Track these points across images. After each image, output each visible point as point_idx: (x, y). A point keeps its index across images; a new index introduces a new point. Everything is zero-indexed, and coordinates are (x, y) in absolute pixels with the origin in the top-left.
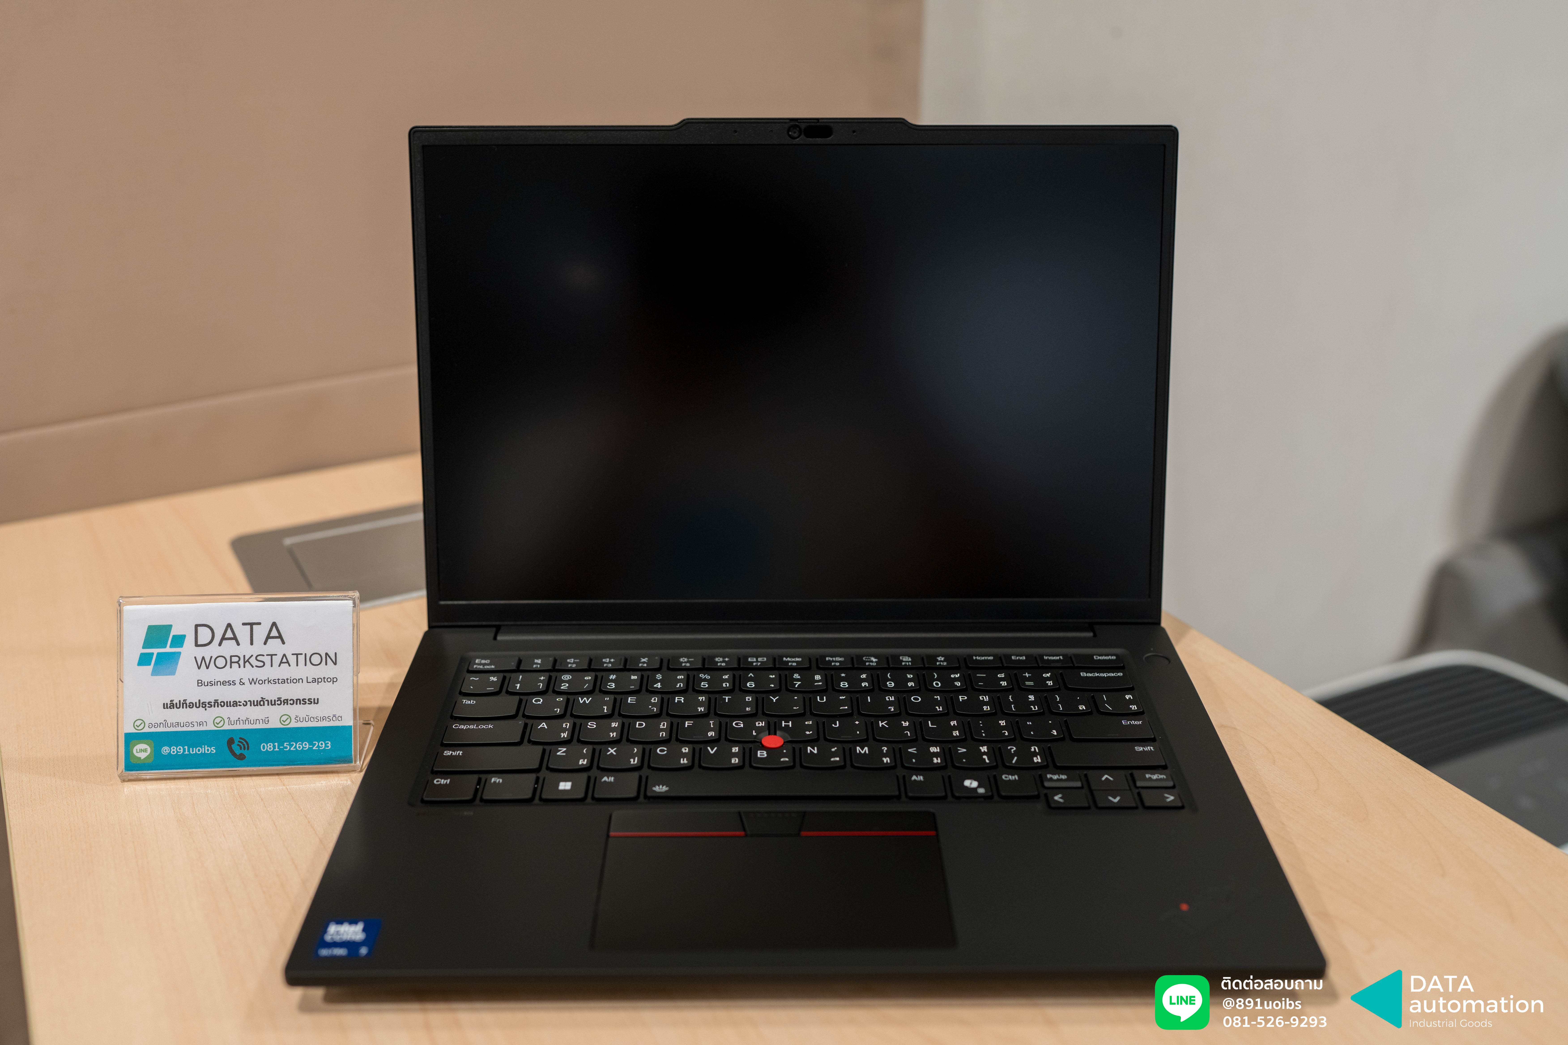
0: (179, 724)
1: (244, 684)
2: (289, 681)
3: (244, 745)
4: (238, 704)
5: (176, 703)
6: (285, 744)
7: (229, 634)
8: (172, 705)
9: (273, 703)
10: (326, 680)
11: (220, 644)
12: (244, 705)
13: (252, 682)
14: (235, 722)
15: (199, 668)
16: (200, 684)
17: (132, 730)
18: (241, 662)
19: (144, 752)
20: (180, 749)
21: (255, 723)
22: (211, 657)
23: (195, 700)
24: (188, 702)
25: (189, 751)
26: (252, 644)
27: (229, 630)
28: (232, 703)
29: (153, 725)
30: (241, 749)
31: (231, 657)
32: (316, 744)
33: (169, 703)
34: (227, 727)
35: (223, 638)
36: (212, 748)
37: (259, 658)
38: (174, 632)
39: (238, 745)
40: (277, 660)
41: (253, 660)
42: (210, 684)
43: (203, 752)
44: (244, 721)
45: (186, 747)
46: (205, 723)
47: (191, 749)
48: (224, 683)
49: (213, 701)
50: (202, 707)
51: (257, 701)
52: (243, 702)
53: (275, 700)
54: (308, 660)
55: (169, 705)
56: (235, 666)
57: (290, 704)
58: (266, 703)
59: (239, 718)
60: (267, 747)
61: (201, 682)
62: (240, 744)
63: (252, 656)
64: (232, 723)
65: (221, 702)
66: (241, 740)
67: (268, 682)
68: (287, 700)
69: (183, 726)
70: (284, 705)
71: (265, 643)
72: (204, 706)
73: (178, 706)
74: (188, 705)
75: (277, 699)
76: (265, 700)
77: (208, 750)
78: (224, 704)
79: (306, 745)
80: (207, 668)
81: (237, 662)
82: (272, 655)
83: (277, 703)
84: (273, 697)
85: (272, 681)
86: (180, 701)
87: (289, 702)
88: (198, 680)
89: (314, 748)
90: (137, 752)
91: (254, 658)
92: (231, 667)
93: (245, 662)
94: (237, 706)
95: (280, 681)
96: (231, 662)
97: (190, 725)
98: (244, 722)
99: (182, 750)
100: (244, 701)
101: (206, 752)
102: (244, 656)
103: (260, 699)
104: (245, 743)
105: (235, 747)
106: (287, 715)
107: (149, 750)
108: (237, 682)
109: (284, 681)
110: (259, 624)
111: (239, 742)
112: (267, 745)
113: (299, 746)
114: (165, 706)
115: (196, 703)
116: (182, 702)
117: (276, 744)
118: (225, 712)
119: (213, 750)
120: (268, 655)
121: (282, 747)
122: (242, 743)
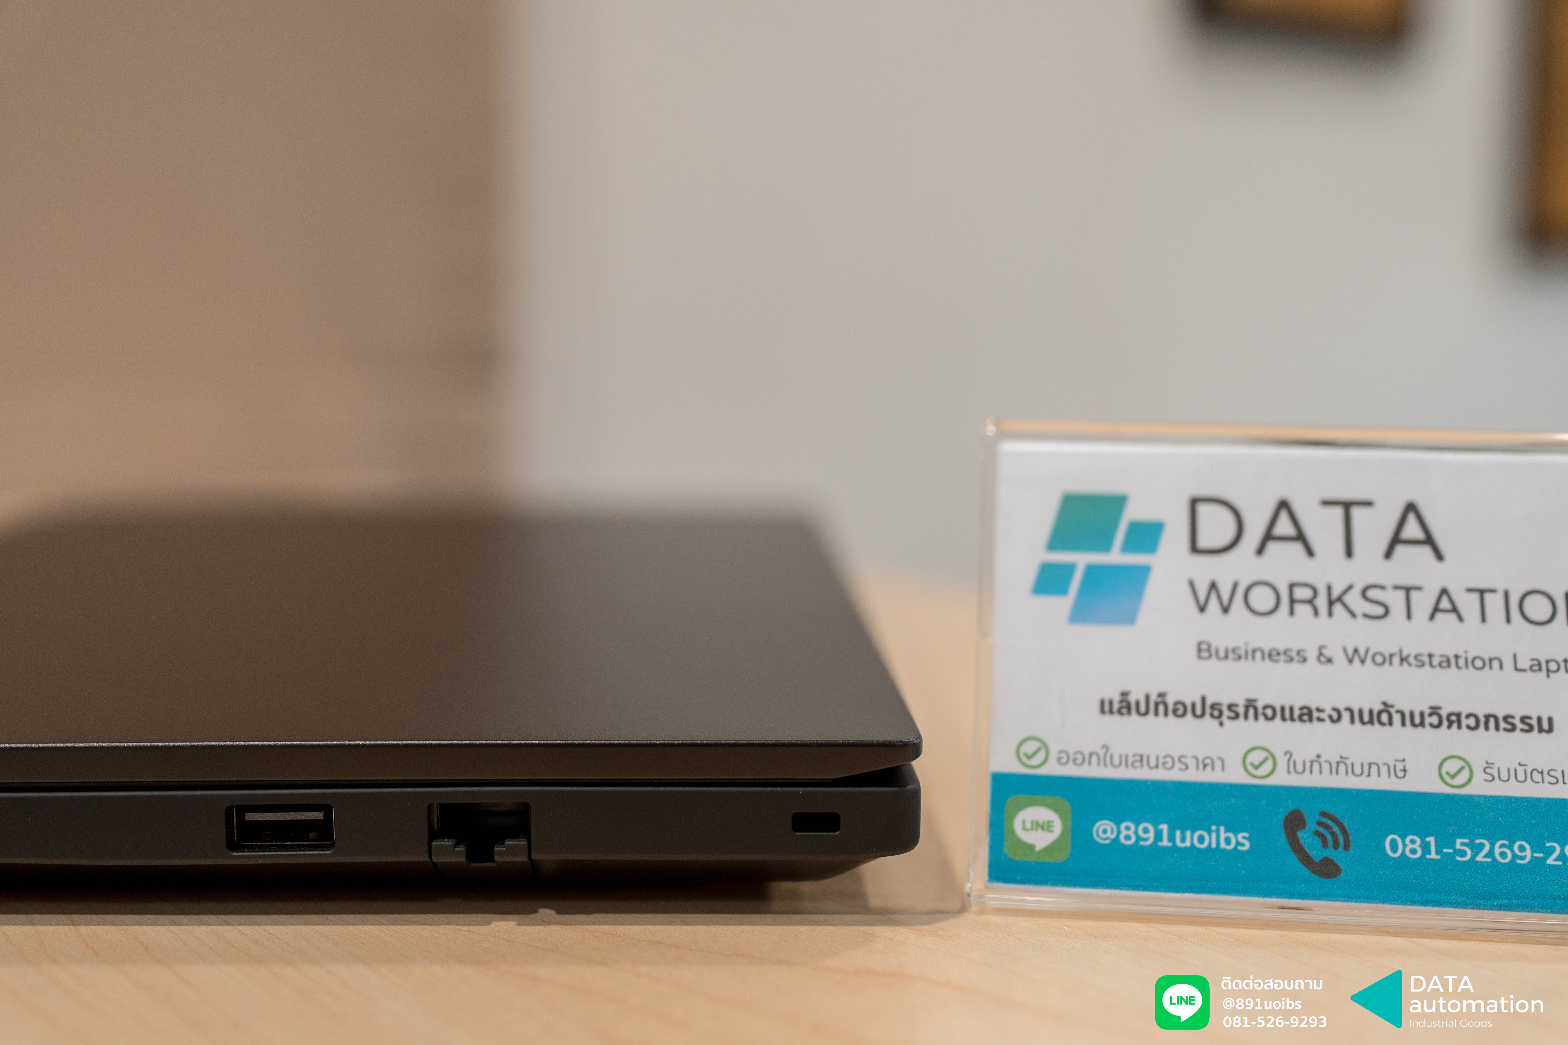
0: (1145, 759)
1: (1329, 660)
2: (1462, 662)
3: (1333, 834)
4: (1316, 714)
5: (1137, 702)
6: (1459, 841)
7: (1284, 527)
8: (1126, 706)
9: (1417, 720)
11: (1260, 551)
12: (1332, 720)
14: (1308, 765)
15: (1202, 609)
16: (1203, 654)
17: (1012, 766)
18: (1322, 602)
19: (1043, 828)
20: (1146, 831)
21: (1366, 772)
22: (1235, 586)
23: (1190, 696)
24: (1170, 700)
25: (1172, 838)
26: (1349, 553)
27: (1284, 518)
28: (1297, 713)
29: (1072, 757)
30: (1325, 844)
32: (1554, 848)
33: (1117, 698)
34: (1281, 778)
35: (1268, 536)
36: (1240, 836)
37: (1372, 594)
38: (1132, 513)
39: (1317, 833)
40: (1423, 603)
41: (1354, 599)
42: (1234, 654)
43: (1214, 845)
44: (1334, 766)
45: (1164, 827)
46: (1218, 764)
47: (1178, 833)
48: (1272, 655)
49: (1242, 703)
50: (1212, 716)
51: (1371, 712)
52: (1329, 711)
53: (1422, 714)
54: (1516, 607)
55: (1116, 706)
56: (1303, 610)
57: (1468, 727)
58: (1397, 718)
59: (1319, 756)
60: (1405, 846)
61: (1206, 646)
62: (1321, 830)
63: (1352, 585)
64: (1300, 768)
65: (1265, 707)
66: (1326, 820)
67: (1402, 660)
68: (1458, 715)
69: (1157, 766)
70: (1449, 727)
71: (1388, 554)
72: (1216, 713)
73: (1142, 710)
74: (1171, 707)
75: (1427, 711)
76: (1392, 710)
77: (1228, 841)
78: (1272, 713)
79: (1522, 848)
80: (1226, 610)
81: (1310, 602)
82: (1408, 590)
83: (1428, 720)
84: (1419, 704)
85: (1412, 660)
86: (1147, 697)
87: (1465, 722)
88: (1199, 643)
89: (1550, 861)
90: (1024, 829)
91: (1356, 591)
92: (1292, 613)
93: (1331, 603)
94: (1311, 720)
95: (1436, 661)
96: (1292, 601)
97: (1178, 765)
98: (1334, 769)
99: (1151, 835)
100: (1335, 709)
101: (1223, 845)
102: (1330, 586)
103: (1377, 707)
104: (1336, 829)
105: (1306, 837)
106: (1461, 759)
107: (1058, 827)
108: (1312, 654)
109: (1446, 663)
110: (1368, 504)
111: (1320, 824)
112: (1404, 840)
113: (1502, 852)
114: (1106, 708)
115: (1194, 706)
117: (1431, 840)
118: (1278, 735)
119: (1242, 841)
120: (1396, 588)
121: (1451, 851)
122: (1327, 827)
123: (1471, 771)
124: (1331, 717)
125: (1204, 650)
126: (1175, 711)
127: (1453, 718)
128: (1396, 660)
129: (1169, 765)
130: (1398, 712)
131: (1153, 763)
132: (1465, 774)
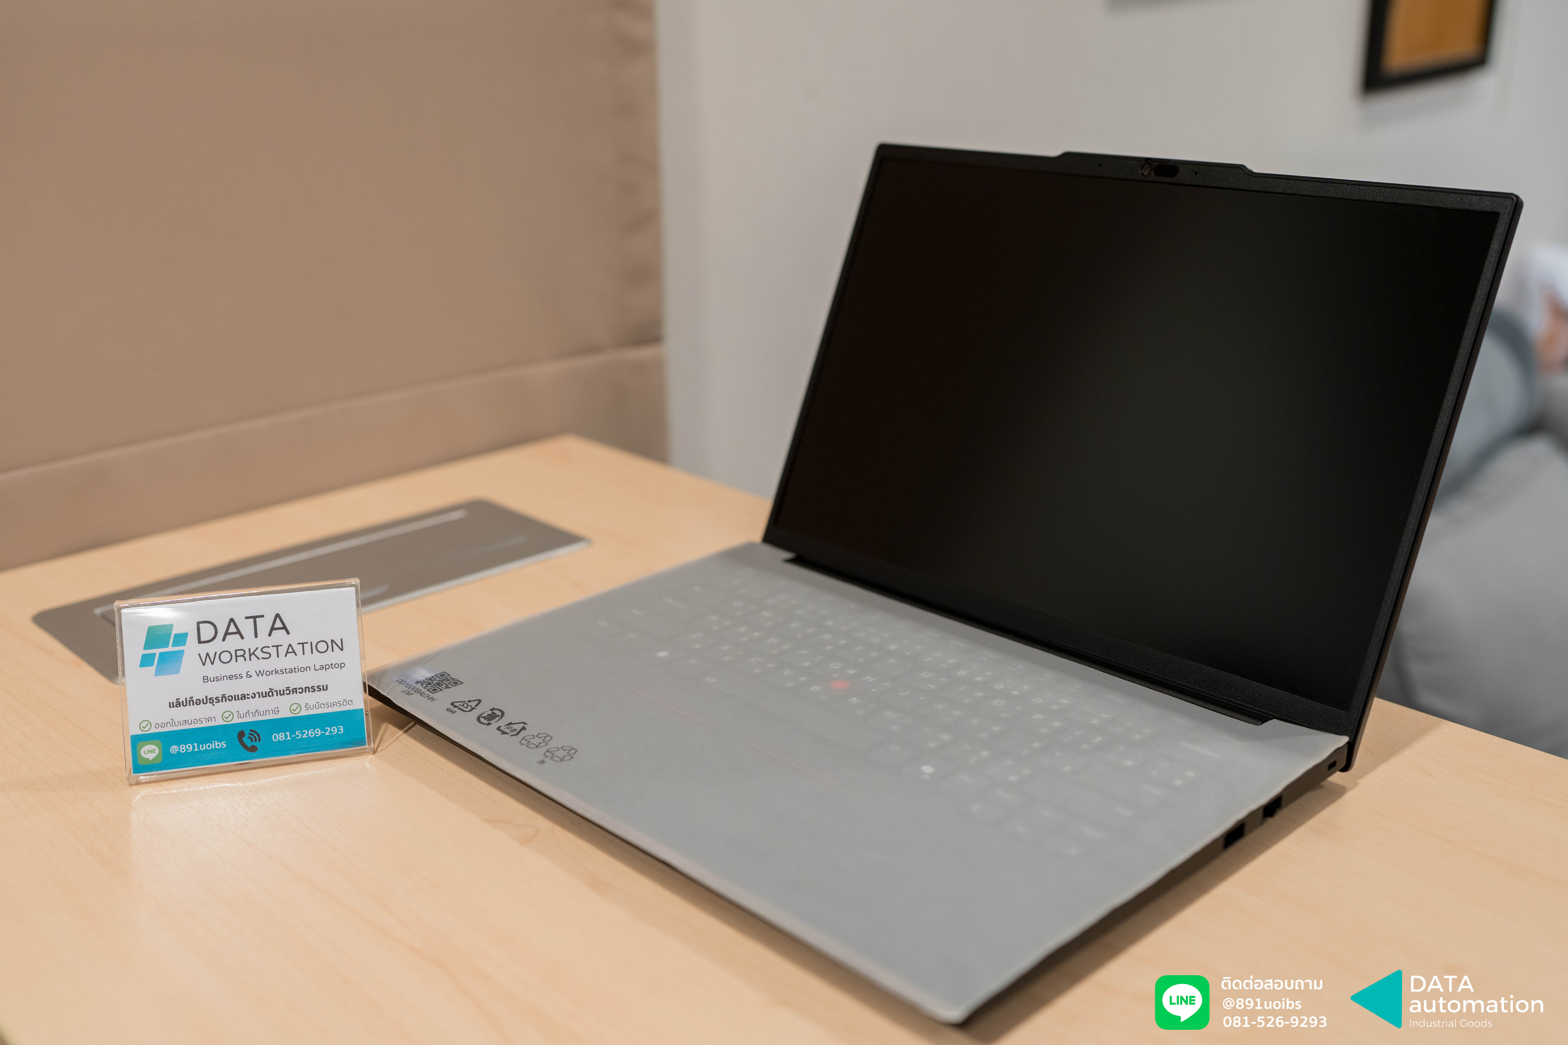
0: (187, 721)
1: (251, 676)
2: (296, 670)
3: (255, 737)
4: (247, 696)
5: (183, 702)
6: (297, 732)
7: (232, 629)
8: (178, 704)
9: (282, 693)
10: (333, 666)
11: (224, 640)
12: (252, 698)
13: (259, 673)
14: (245, 715)
15: (204, 664)
16: (205, 681)
17: (138, 732)
18: (247, 655)
19: (152, 752)
20: (189, 747)
21: (265, 714)
22: (216, 653)
23: (202, 697)
24: (194, 699)
25: (198, 748)
26: (256, 636)
27: (232, 625)
28: (240, 697)
29: (160, 725)
30: (252, 741)
31: (236, 651)
32: (328, 729)
33: (175, 701)
34: (236, 721)
35: (227, 633)
37: (264, 650)
39: (249, 737)
40: (282, 650)
41: (258, 653)
42: (217, 679)
43: (214, 748)
44: (254, 713)
45: (196, 744)
46: (213, 719)
47: (201, 745)
48: (230, 677)
49: (220, 696)
50: (210, 702)
51: (266, 692)
52: (251, 695)
53: (283, 690)
54: (315, 648)
55: (175, 704)
56: (240, 659)
57: (299, 692)
58: (275, 693)
59: (248, 711)
60: (279, 737)
61: (206, 678)
62: (251, 736)
63: (257, 648)
64: (242, 716)
65: (228, 697)
66: (251, 733)
67: (276, 673)
68: (296, 689)
70: (293, 694)
71: (270, 635)
72: (211, 701)
73: (185, 704)
75: (285, 689)
76: (273, 691)
77: (218, 745)
78: (232, 698)
79: (318, 731)
80: (212, 663)
81: (243, 656)
82: (277, 646)
83: (285, 692)
84: (282, 687)
85: (279, 672)
86: (186, 699)
87: (298, 691)
88: (203, 677)
89: (326, 734)
90: (145, 754)
91: (259, 650)
92: (236, 661)
93: (250, 655)
94: (245, 699)
95: (287, 671)
96: (237, 656)
97: (199, 722)
98: (254, 715)
99: (191, 748)
100: (253, 694)
101: (217, 747)
102: (249, 649)
103: (268, 690)
104: (256, 735)
105: (246, 740)
106: (297, 704)
107: (157, 751)
108: (244, 675)
109: (291, 671)
110: (262, 616)
111: (250, 734)
112: (278, 735)
113: (311, 733)
114: (171, 705)
115: (203, 700)
116: (188, 699)
117: (288, 733)
118: (234, 705)
119: (223, 744)
120: (273, 646)
121: (294, 736)
122: (252, 735)
123: (301, 708)
124: (252, 696)
125: (206, 679)
126: (196, 703)
127: (294, 690)
128: (274, 672)
129: (196, 722)
130: (275, 691)
131: (190, 723)
132: (299, 709)
